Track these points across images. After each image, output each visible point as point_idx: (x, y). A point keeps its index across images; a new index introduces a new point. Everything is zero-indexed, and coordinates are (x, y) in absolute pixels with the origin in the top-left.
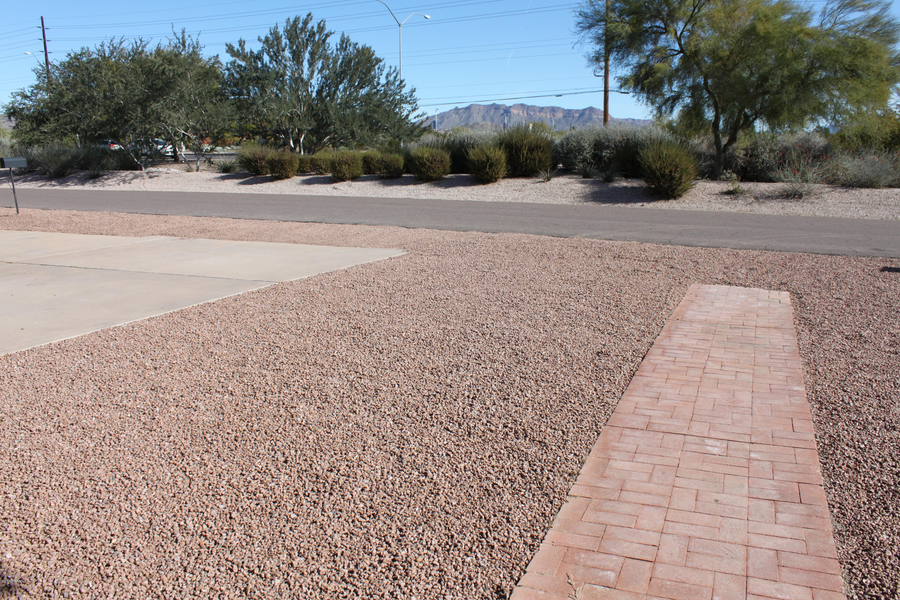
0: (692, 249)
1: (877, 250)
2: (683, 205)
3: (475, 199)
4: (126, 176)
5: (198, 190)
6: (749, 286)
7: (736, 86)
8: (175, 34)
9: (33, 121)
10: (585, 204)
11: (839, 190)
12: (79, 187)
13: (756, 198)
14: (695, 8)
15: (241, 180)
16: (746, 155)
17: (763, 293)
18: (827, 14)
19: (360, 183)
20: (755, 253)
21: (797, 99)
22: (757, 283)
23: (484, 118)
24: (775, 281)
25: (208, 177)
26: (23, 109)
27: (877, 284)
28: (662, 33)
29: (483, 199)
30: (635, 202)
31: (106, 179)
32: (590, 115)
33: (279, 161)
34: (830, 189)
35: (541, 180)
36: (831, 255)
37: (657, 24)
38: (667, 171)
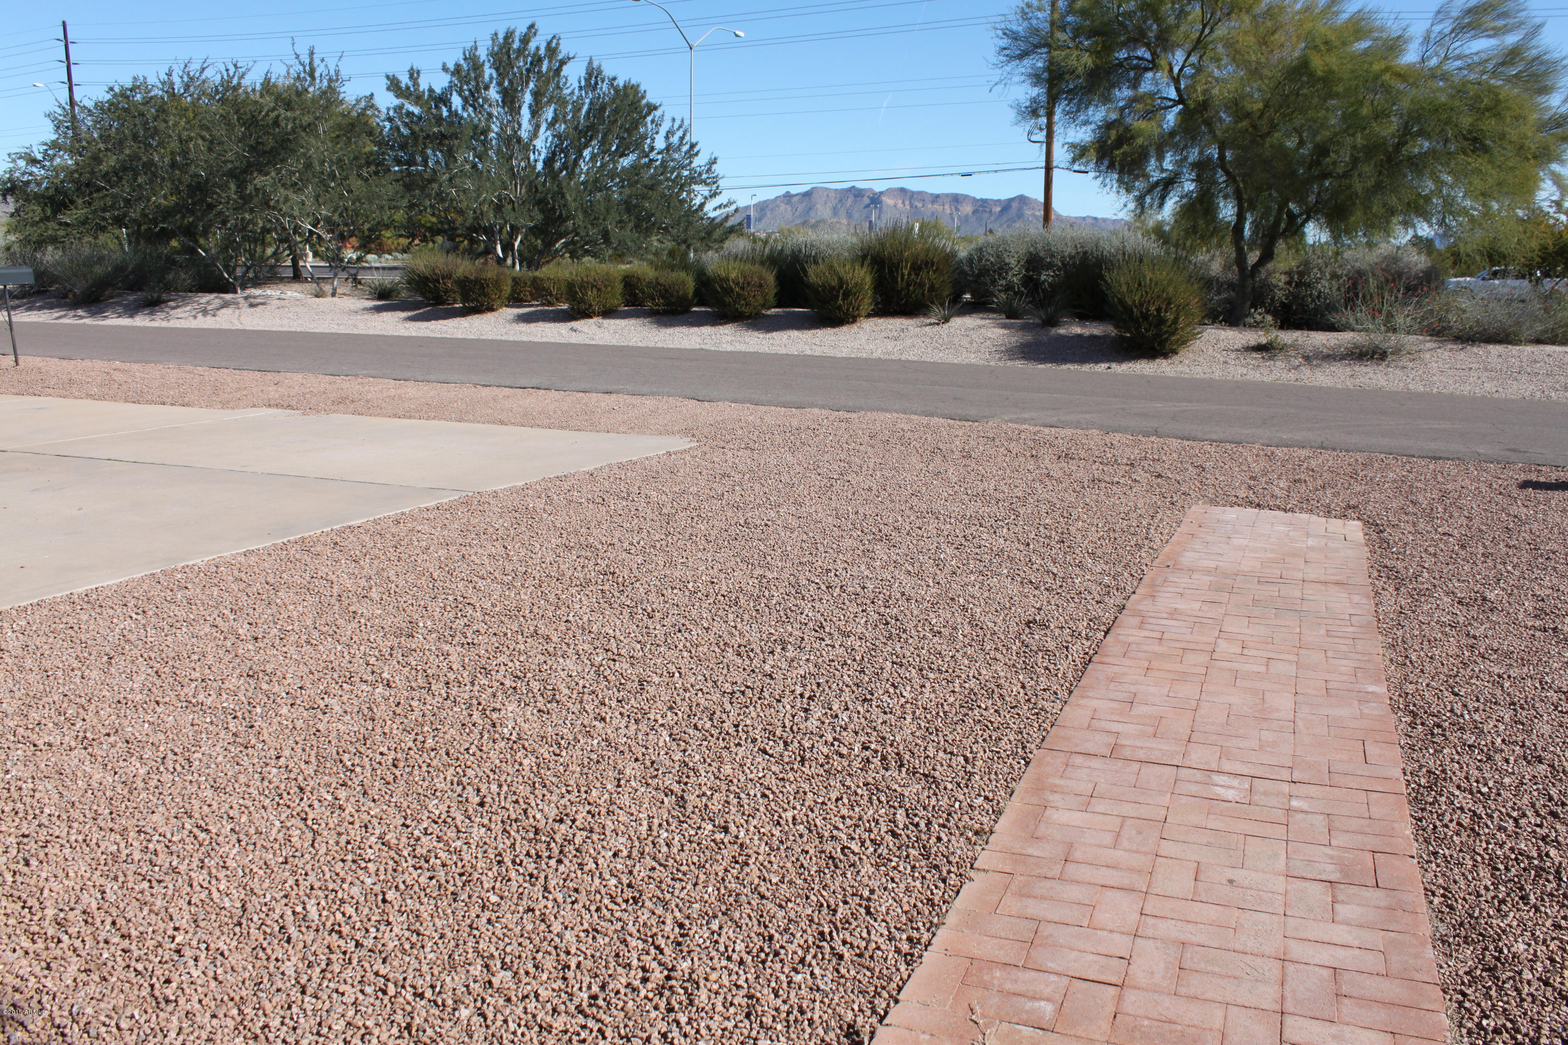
0: (1194, 444)
1: (1513, 450)
2: (1180, 368)
3: (818, 352)
4: (208, 303)
5: (335, 329)
6: (1292, 510)
7: (1275, 164)
8: (297, 57)
9: (46, 205)
10: (1009, 363)
11: (1450, 346)
12: (125, 321)
13: (1307, 358)
14: (1204, 26)
15: (410, 314)
16: (1289, 283)
17: (1317, 522)
18: (1432, 42)
19: (618, 321)
20: (1304, 453)
21: (1379, 186)
22: (1307, 505)
23: (835, 211)
24: (1338, 503)
25: (353, 307)
26: (29, 182)
27: (1514, 510)
28: (1147, 69)
29: (830, 352)
30: (1097, 362)
31: (174, 308)
32: (1020, 209)
33: (477, 281)
34: (1434, 345)
35: (933, 321)
36: (1435, 458)
37: (1139, 53)
38: (1152, 308)
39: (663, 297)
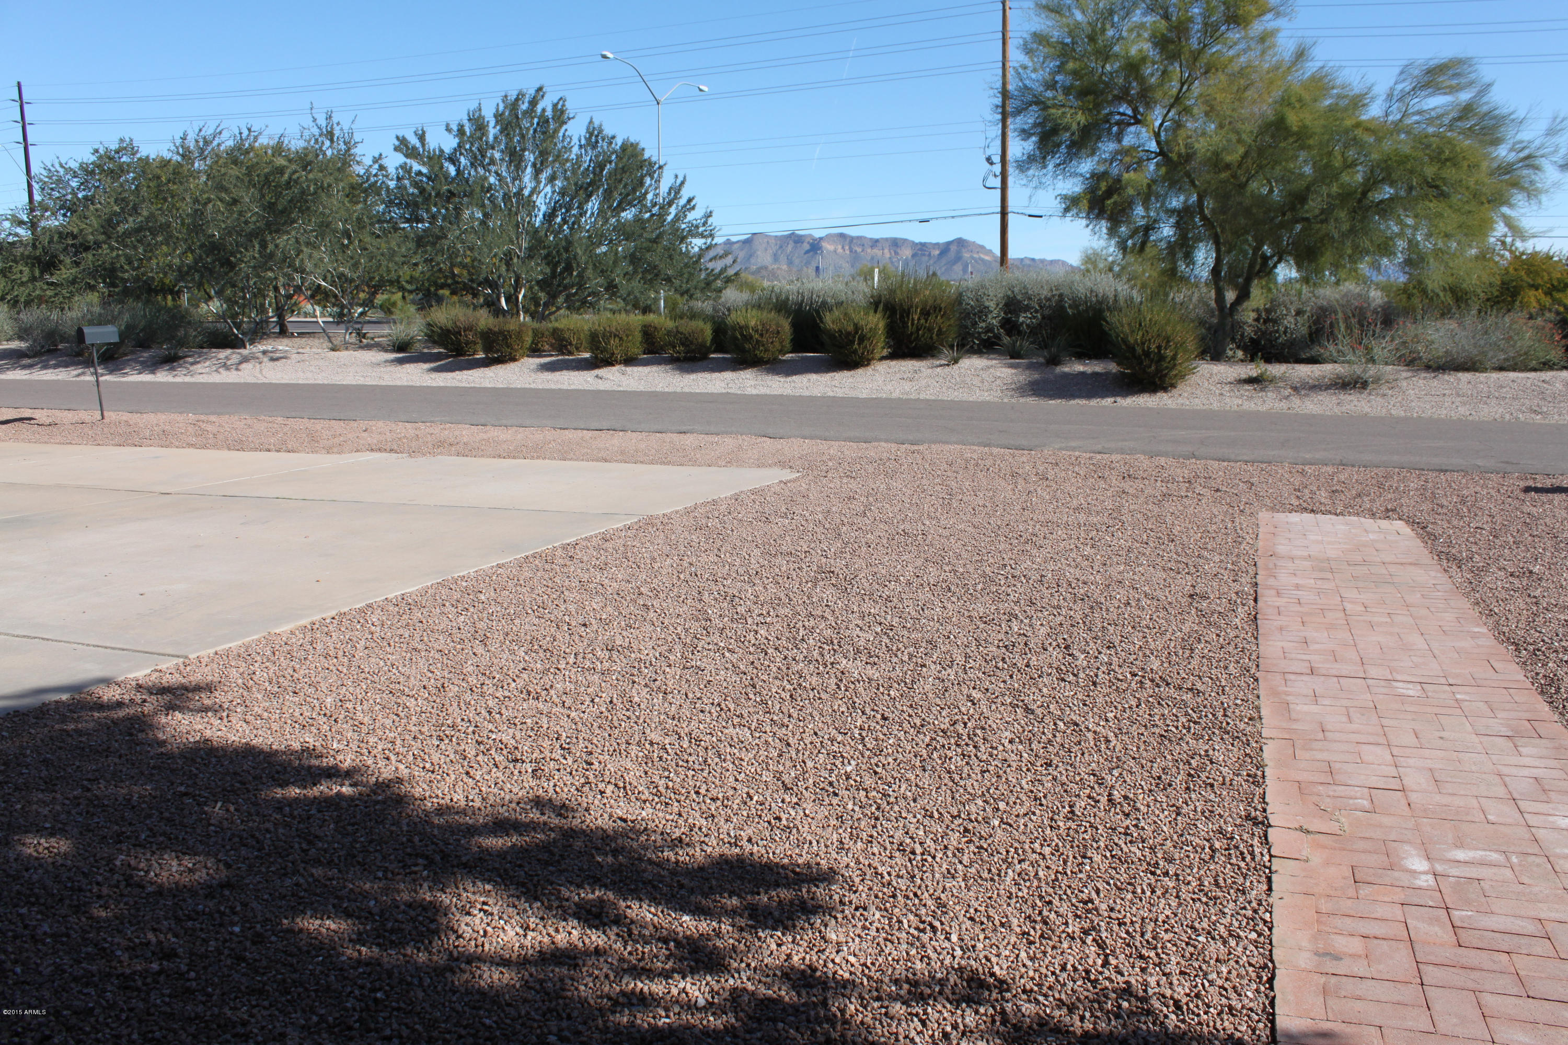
0: (1232, 464)
1: (1507, 463)
2: (1180, 401)
3: (840, 393)
4: (227, 358)
5: (361, 381)
6: (1341, 514)
7: (1254, 211)
8: (315, 120)
9: (33, 265)
10: (1022, 400)
11: (1423, 375)
12: (147, 377)
13: (1295, 389)
14: (1182, 85)
15: (433, 365)
17: (1368, 522)
18: (1395, 98)
19: (640, 369)
20: (1330, 469)
21: (1352, 230)
22: (1349, 510)
23: (776, 258)
24: (1378, 505)
25: (374, 360)
26: (13, 243)
27: (1526, 509)
28: (1130, 124)
29: (852, 394)
30: (1103, 396)
31: (192, 364)
32: (959, 252)
33: (501, 332)
34: (1409, 374)
35: (943, 362)
36: (1442, 471)
37: (1121, 110)
38: (1153, 347)
39: (683, 344)
